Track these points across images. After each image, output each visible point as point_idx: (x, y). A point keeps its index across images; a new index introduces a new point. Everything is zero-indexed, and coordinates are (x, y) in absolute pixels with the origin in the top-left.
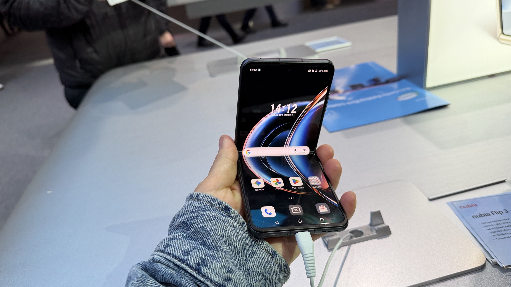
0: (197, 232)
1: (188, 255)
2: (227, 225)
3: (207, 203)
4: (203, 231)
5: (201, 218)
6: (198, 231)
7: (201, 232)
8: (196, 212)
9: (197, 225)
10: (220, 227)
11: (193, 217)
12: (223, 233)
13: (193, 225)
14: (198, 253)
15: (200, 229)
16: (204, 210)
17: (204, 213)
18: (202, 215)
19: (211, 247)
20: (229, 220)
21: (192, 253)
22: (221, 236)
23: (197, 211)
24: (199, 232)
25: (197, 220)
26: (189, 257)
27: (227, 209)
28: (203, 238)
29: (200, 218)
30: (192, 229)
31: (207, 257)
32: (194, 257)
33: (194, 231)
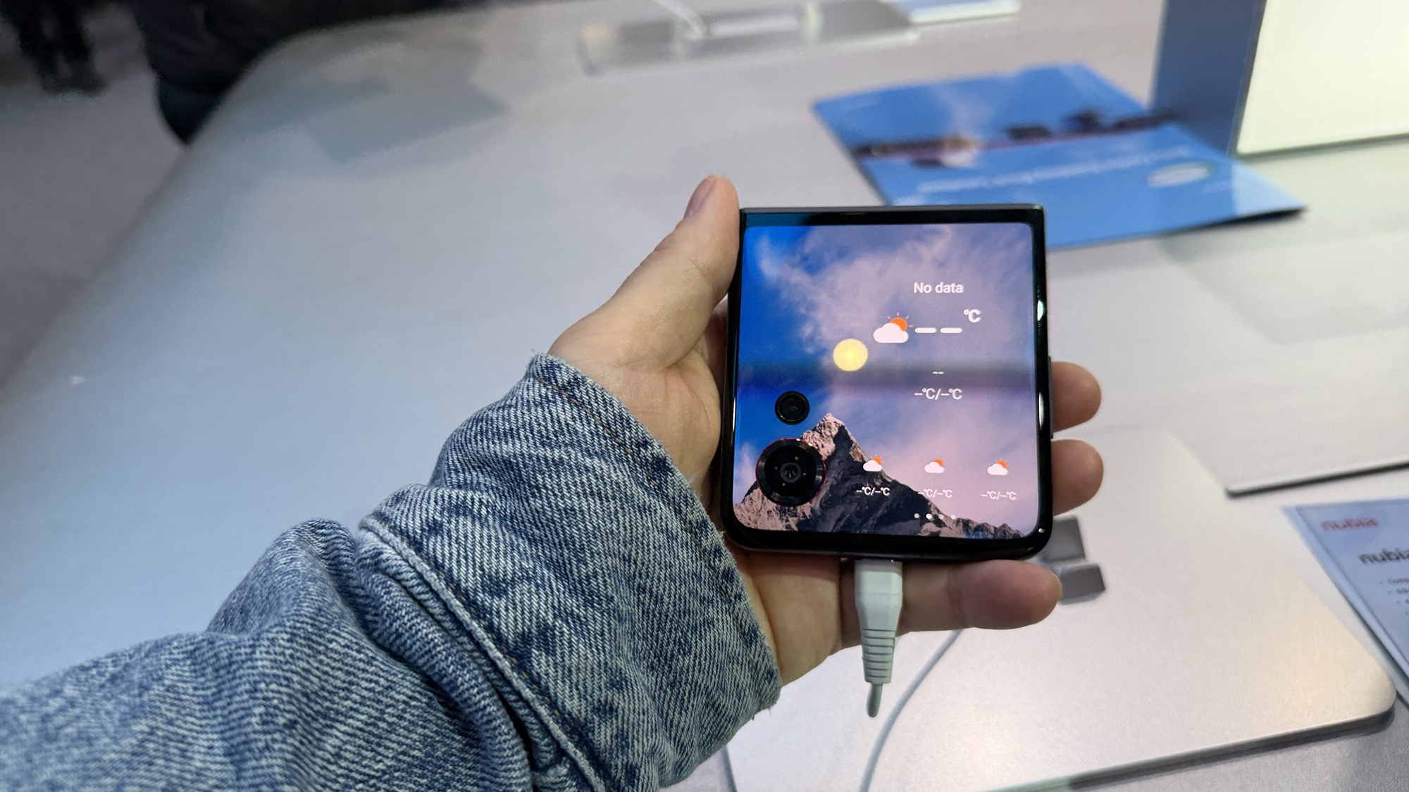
0: (547, 519)
1: (500, 597)
2: (650, 526)
3: (601, 428)
4: (569, 526)
5: (573, 475)
6: (552, 519)
7: (562, 527)
8: (560, 446)
9: (555, 495)
10: (625, 527)
11: (546, 459)
12: (631, 550)
13: (539, 492)
14: (535, 600)
15: (560, 514)
16: (587, 451)
17: (588, 460)
18: (577, 466)
19: (582, 588)
20: (658, 507)
21: (513, 593)
22: (624, 557)
23: (564, 442)
24: (554, 523)
25: (559, 477)
26: (503, 605)
27: (660, 466)
28: (561, 548)
29: (570, 477)
30: (533, 503)
31: (560, 622)
32: (519, 608)
33: (538, 512)
